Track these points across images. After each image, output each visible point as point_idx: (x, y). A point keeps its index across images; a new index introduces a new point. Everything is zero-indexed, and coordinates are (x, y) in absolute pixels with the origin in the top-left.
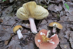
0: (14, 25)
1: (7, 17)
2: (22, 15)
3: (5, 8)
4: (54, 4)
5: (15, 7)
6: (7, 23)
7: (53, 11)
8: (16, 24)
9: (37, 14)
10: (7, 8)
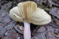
0: (7, 24)
1: (4, 13)
2: (15, 16)
3: (5, 3)
4: (57, 8)
5: (14, 4)
6: (2, 20)
7: (56, 17)
8: (10, 23)
9: (36, 19)
10: (7, 3)
